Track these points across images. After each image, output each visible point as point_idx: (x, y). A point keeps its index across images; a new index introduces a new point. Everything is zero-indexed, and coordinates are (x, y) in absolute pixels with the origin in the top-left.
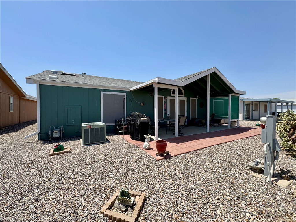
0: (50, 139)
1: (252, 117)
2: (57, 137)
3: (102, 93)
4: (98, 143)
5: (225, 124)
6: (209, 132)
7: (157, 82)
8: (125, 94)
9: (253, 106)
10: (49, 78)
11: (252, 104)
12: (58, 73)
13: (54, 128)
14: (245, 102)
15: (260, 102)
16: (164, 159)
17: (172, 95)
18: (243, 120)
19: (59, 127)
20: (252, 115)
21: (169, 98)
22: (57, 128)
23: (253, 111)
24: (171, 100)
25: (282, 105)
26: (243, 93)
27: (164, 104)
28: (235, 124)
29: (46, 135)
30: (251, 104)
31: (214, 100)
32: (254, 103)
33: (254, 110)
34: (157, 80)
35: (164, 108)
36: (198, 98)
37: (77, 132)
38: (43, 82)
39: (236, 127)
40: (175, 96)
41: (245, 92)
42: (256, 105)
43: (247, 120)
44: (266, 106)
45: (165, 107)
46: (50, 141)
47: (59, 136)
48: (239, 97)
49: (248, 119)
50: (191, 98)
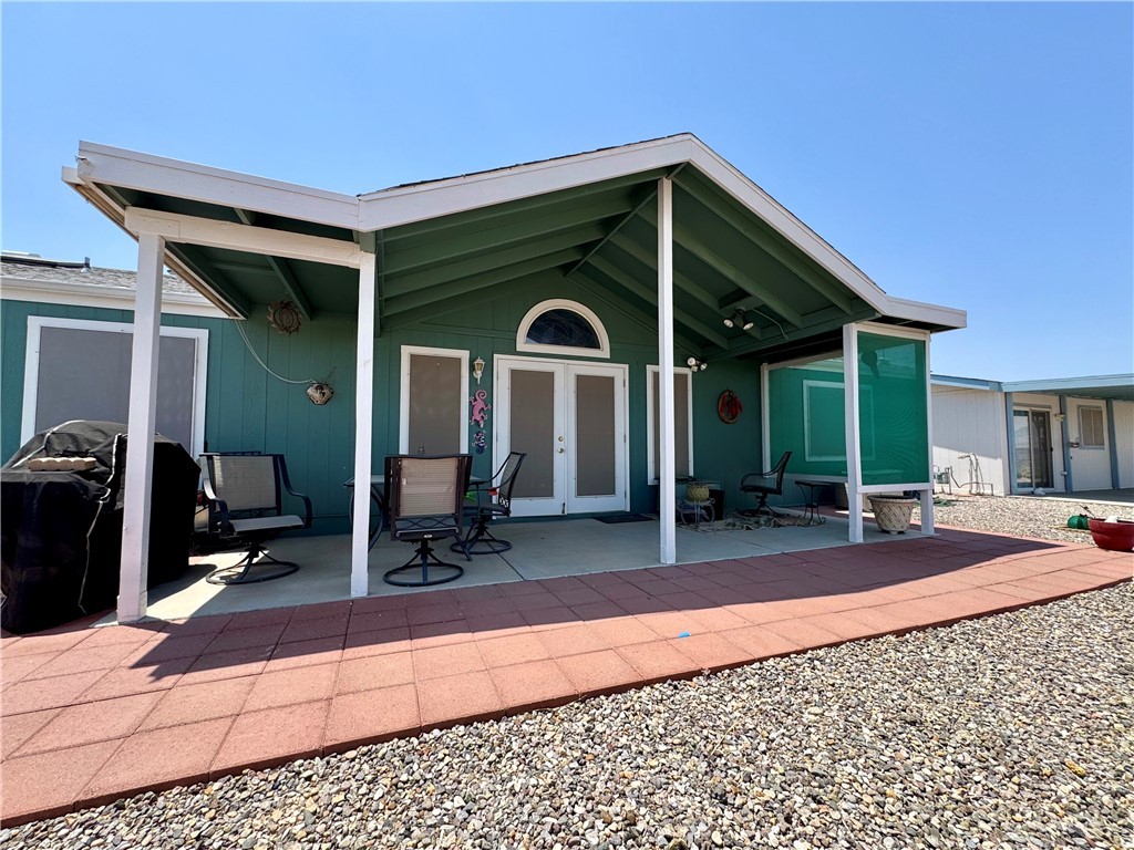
1: (1067, 478)
3: (35, 324)
6: (672, 566)
8: (202, 335)
9: (1065, 418)
11: (1063, 412)
14: (1015, 400)
17: (525, 347)
18: (1011, 492)
20: (1066, 466)
21: (504, 364)
23: (1072, 445)
24: (516, 375)
30: (1055, 410)
31: (808, 384)
32: (1072, 403)
33: (1072, 440)
35: (471, 414)
36: (698, 366)
39: (915, 535)
41: (964, 314)
43: (1032, 494)
45: (476, 412)
48: (921, 348)
49: (1040, 490)
50: (650, 369)
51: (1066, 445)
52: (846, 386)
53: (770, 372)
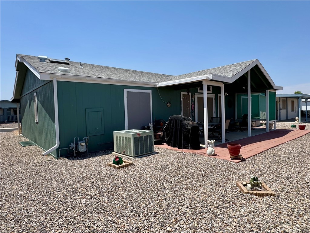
0: (75, 155)
2: (84, 151)
3: (126, 90)
4: (147, 154)
5: (257, 127)
6: (250, 136)
7: (211, 79)
8: (150, 91)
9: (280, 103)
10: (61, 72)
11: (280, 101)
12: (46, 61)
13: (79, 140)
15: (287, 98)
16: (240, 161)
17: (199, 91)
19: (84, 138)
21: (196, 96)
22: (81, 140)
24: (198, 98)
25: (306, 102)
26: (281, 89)
27: (192, 103)
28: (272, 126)
29: (67, 149)
30: (278, 101)
31: (242, 97)
32: (281, 99)
33: (281, 108)
34: (210, 77)
36: (227, 94)
37: (100, 144)
38: (61, 78)
39: (273, 130)
40: (203, 93)
41: (282, 87)
42: (283, 101)
44: (293, 103)
45: (193, 107)
46: (75, 157)
47: (86, 150)
48: (275, 93)
50: (219, 95)
51: (280, 109)
52: (248, 97)
53: (237, 95)
